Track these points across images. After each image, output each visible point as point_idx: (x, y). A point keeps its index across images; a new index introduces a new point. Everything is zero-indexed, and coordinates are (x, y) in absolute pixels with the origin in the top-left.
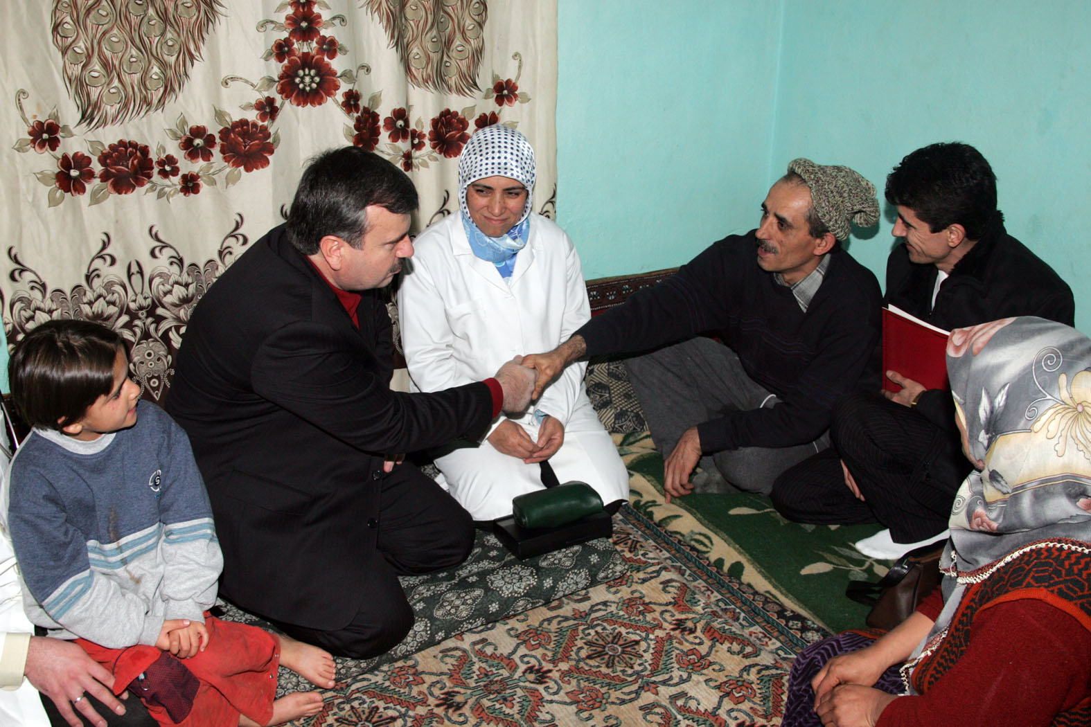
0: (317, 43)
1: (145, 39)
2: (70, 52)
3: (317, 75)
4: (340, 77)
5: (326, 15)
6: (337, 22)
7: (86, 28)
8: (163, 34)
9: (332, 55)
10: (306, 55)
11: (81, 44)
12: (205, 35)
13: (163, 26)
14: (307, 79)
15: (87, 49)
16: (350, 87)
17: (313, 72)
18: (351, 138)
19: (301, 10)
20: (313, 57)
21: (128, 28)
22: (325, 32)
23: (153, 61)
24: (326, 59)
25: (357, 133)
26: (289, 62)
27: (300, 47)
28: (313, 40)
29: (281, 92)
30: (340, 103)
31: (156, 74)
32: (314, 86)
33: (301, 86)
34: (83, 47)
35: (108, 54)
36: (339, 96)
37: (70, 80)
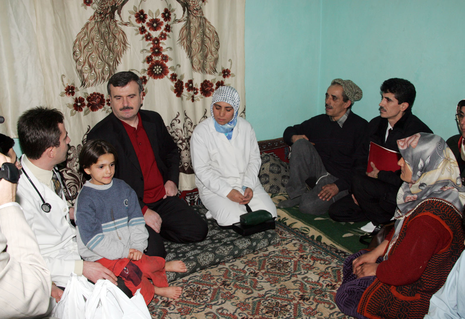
0: (161, 57)
1: (104, 56)
2: (78, 61)
3: (161, 68)
4: (169, 68)
5: (164, 47)
6: (168, 49)
7: (84, 53)
8: (109, 55)
9: (166, 61)
10: (157, 61)
12: (122, 55)
13: (109, 52)
14: (158, 70)
15: (84, 60)
16: (173, 72)
17: (160, 67)
18: (173, 90)
19: (156, 45)
20: (160, 62)
21: (98, 53)
22: (164, 53)
23: (106, 64)
24: (164, 62)
25: (175, 88)
26: (151, 64)
27: (155, 58)
28: (159, 56)
29: (148, 74)
30: (169, 77)
31: (107, 69)
32: (160, 72)
33: (155, 72)
34: (82, 59)
35: (91, 62)
36: (169, 75)
37: (78, 71)
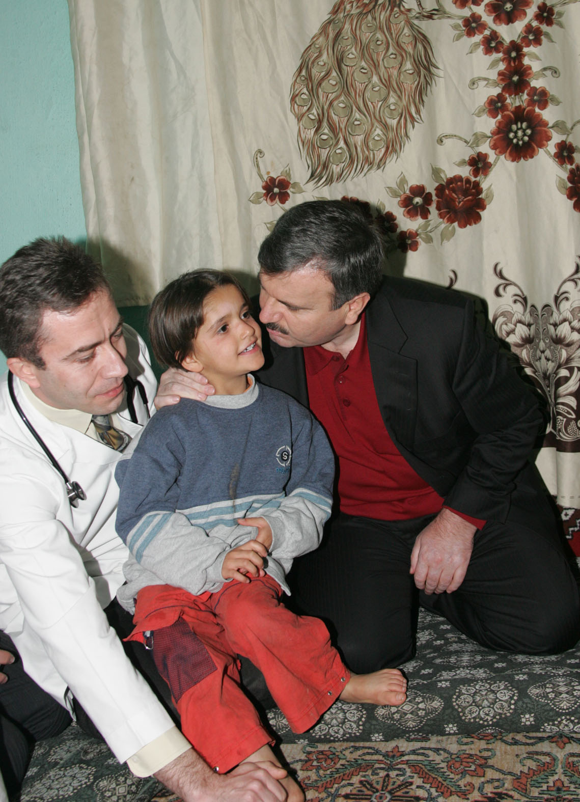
0: (528, 95)
1: (369, 104)
2: (304, 119)
3: (528, 127)
4: (552, 127)
5: (536, 67)
6: (548, 73)
7: (318, 97)
8: (385, 100)
9: (543, 105)
10: (518, 108)
11: (314, 111)
12: (425, 98)
13: (387, 91)
14: (520, 134)
15: (318, 115)
16: (563, 138)
17: (524, 125)
18: (564, 191)
19: (513, 64)
20: (525, 109)
21: (353, 94)
22: (536, 83)
23: (376, 124)
24: (537, 110)
25: (570, 185)
26: (502, 117)
27: (512, 102)
28: (523, 92)
29: (494, 147)
30: (553, 153)
31: (378, 135)
32: (526, 138)
33: (515, 141)
34: (315, 113)
35: (335, 118)
36: (552, 147)
37: (303, 143)
